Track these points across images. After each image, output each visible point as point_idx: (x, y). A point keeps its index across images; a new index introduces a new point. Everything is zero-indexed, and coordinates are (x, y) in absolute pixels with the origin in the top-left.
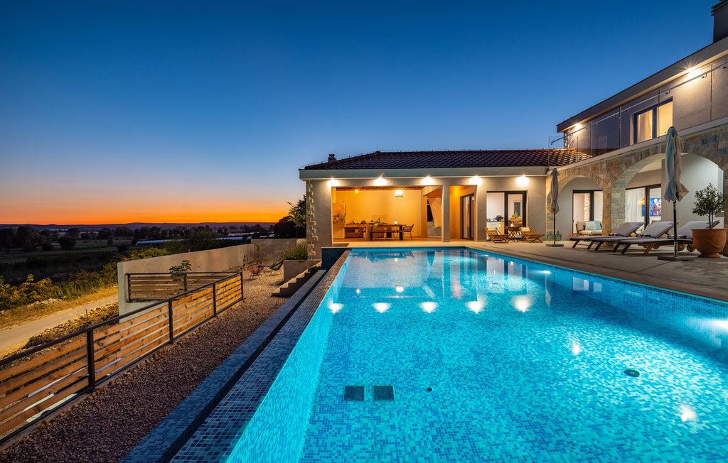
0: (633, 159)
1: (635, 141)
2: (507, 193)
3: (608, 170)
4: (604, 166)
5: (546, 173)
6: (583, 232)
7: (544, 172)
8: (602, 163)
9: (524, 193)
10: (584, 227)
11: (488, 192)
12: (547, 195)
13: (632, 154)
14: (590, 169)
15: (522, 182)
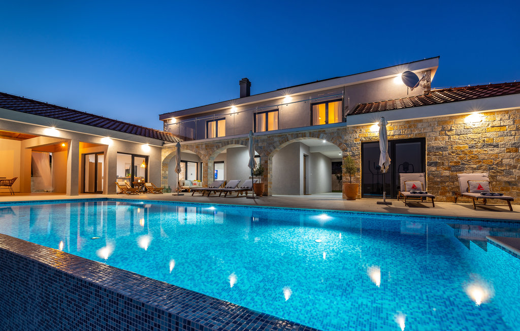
0: (220, 144)
1: (207, 138)
2: (134, 156)
3: (206, 149)
4: (204, 146)
5: (162, 146)
6: (183, 187)
7: (161, 144)
8: (202, 144)
9: (147, 158)
10: (184, 184)
11: (118, 152)
12: (162, 160)
13: (220, 142)
14: (195, 147)
15: (146, 148)
